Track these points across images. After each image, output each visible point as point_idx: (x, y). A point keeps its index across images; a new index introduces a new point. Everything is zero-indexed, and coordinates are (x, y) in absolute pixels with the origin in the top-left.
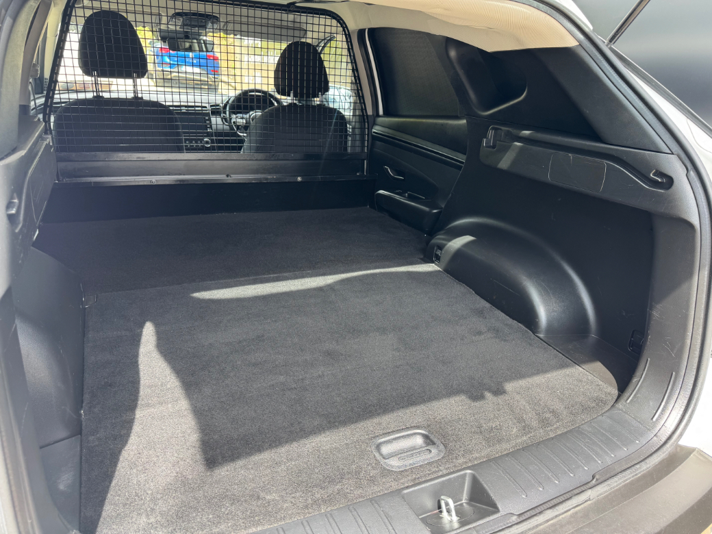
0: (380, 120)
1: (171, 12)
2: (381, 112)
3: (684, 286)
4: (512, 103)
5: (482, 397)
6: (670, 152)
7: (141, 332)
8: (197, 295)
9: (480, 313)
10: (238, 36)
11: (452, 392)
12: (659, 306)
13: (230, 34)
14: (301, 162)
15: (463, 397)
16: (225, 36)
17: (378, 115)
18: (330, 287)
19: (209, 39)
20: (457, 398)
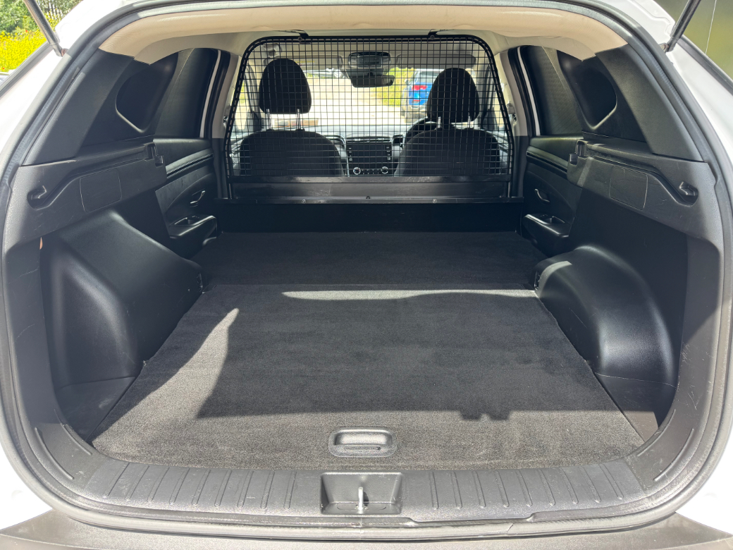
0: (534, 140)
1: (347, 54)
2: (538, 132)
3: (708, 322)
4: (610, 114)
5: (477, 418)
6: (701, 160)
7: (226, 315)
8: (288, 294)
9: (546, 343)
10: (412, 69)
11: (449, 407)
12: (687, 346)
13: (404, 68)
14: (438, 184)
15: (456, 414)
16: (400, 69)
17: (534, 135)
18: (405, 301)
19: (391, 73)
20: (448, 414)
